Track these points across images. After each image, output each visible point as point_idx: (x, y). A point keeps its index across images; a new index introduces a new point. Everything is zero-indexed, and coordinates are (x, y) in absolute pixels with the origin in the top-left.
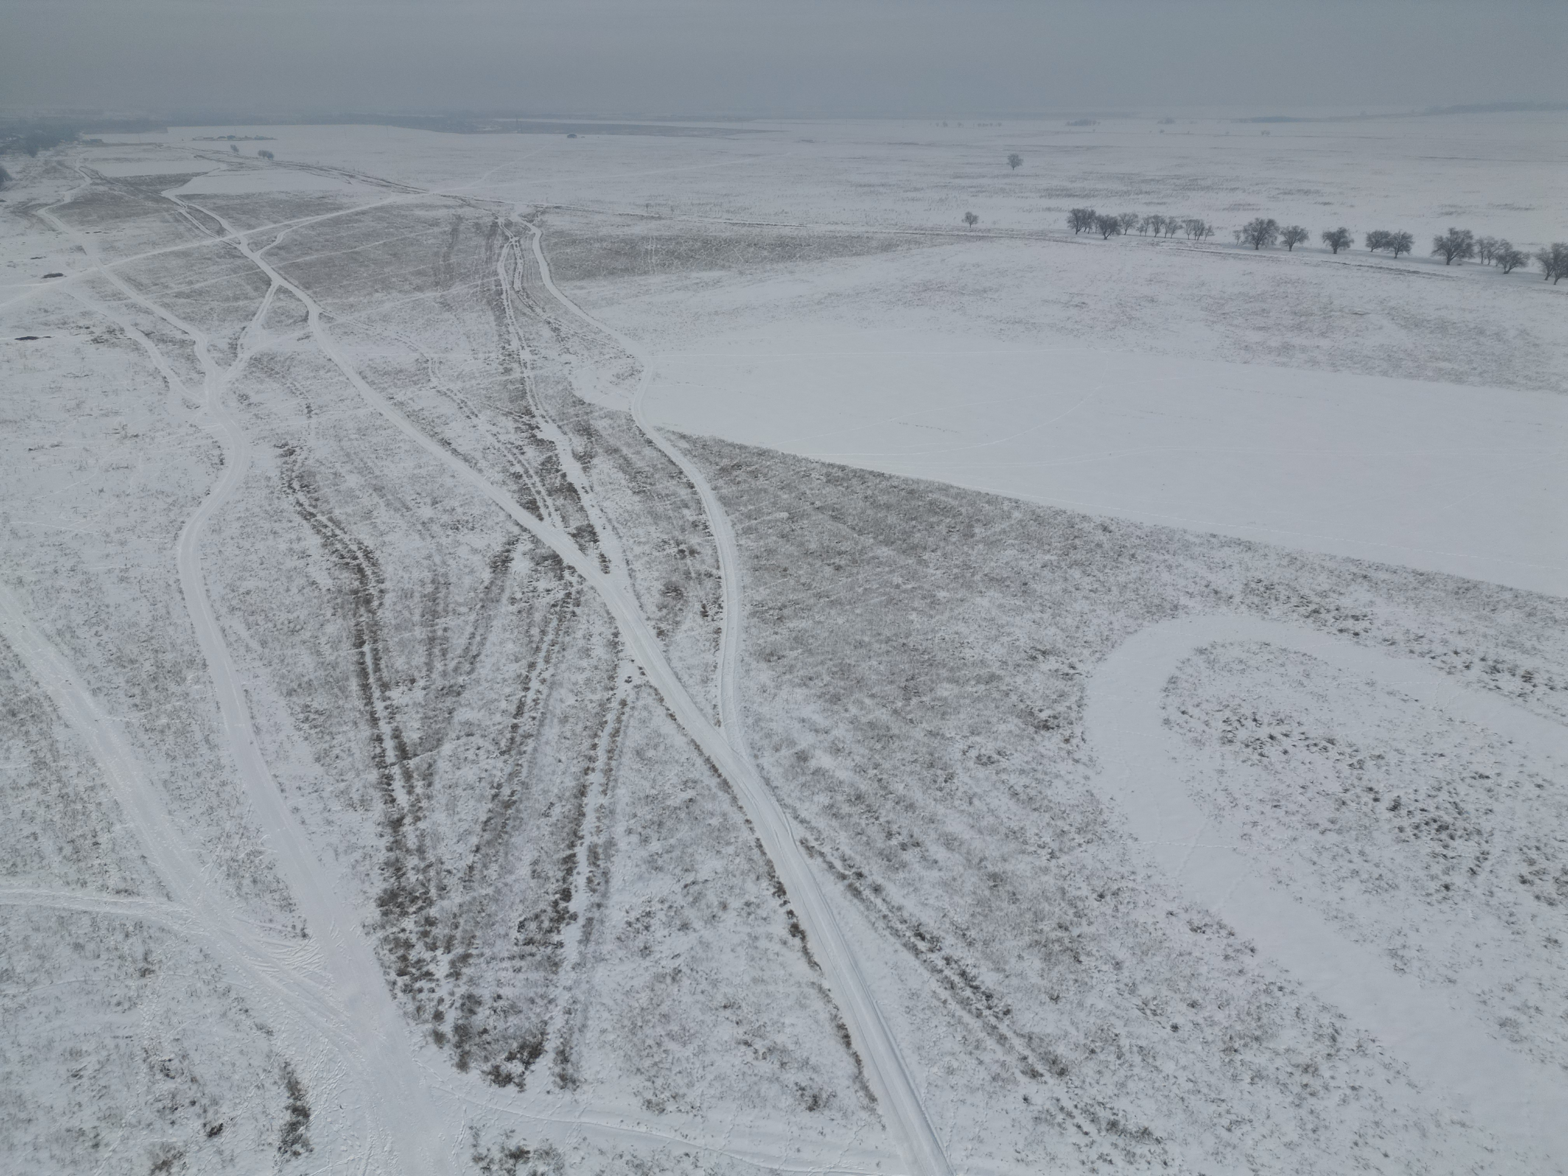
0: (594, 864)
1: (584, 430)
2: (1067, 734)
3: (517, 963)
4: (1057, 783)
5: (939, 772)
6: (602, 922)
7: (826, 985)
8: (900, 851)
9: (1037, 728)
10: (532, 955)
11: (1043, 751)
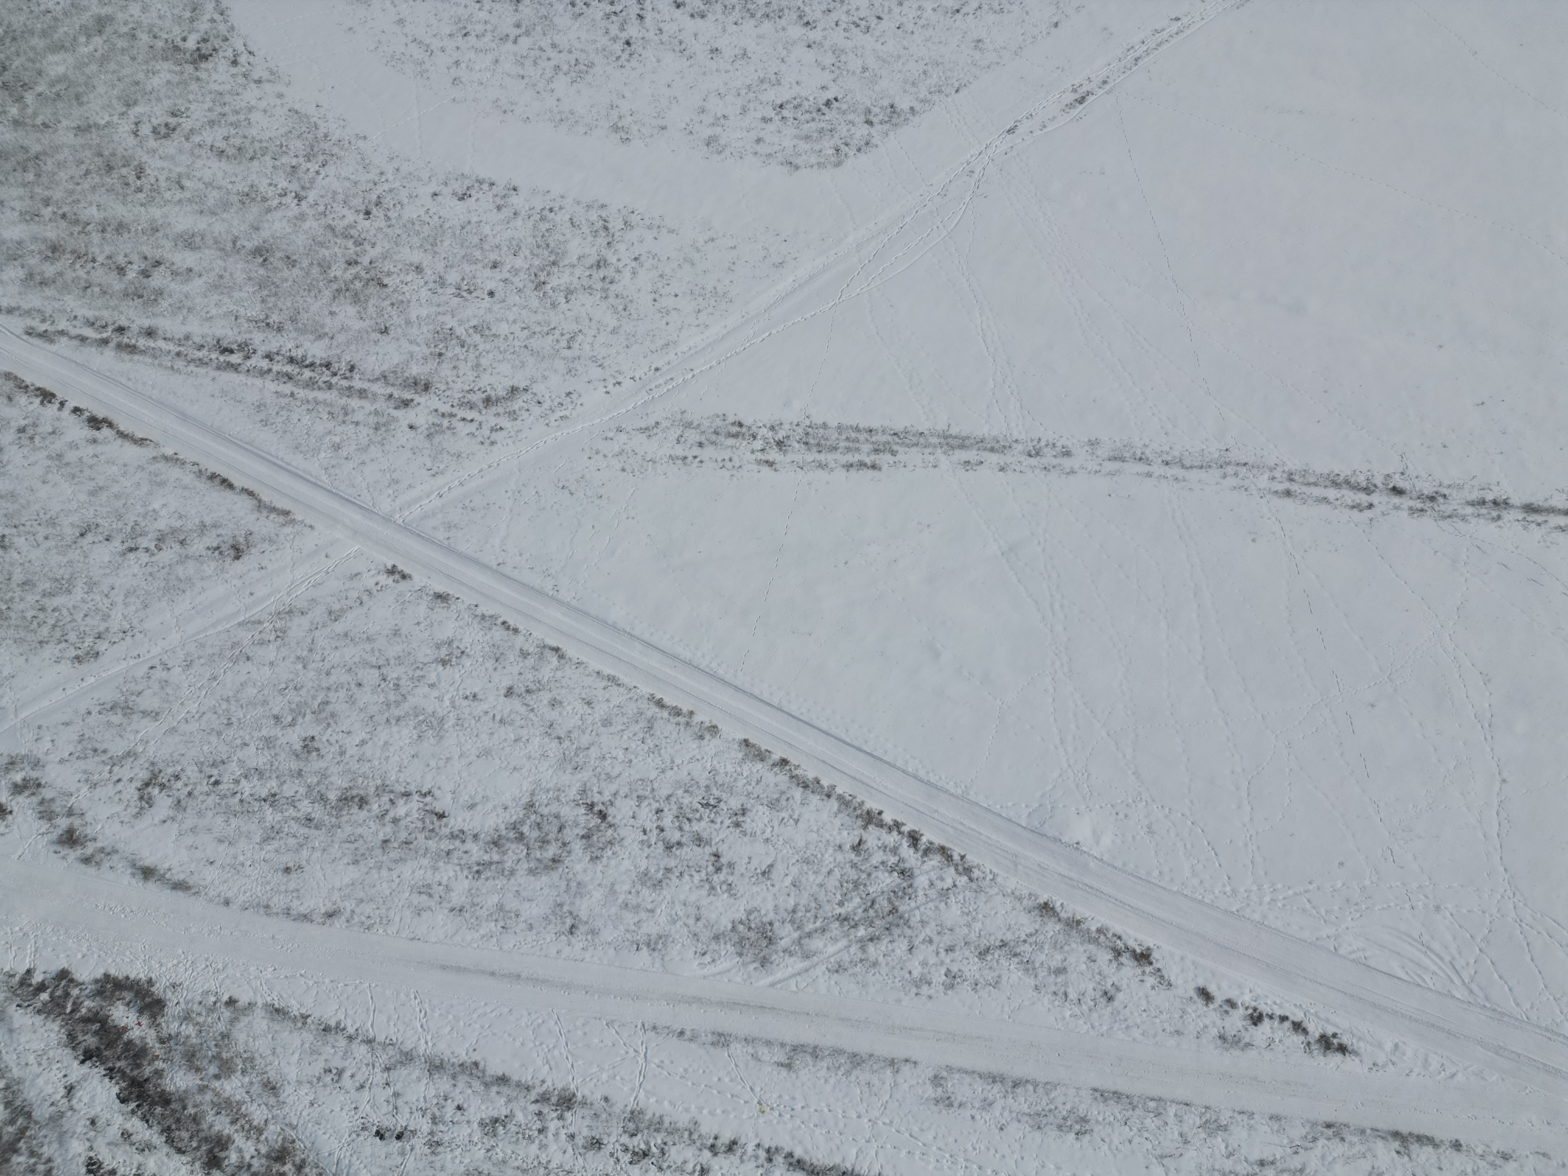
2: (230, 53)
4: (255, 116)
5: (124, 171)
7: (169, 451)
8: (145, 280)
9: (194, 62)
11: (217, 87)
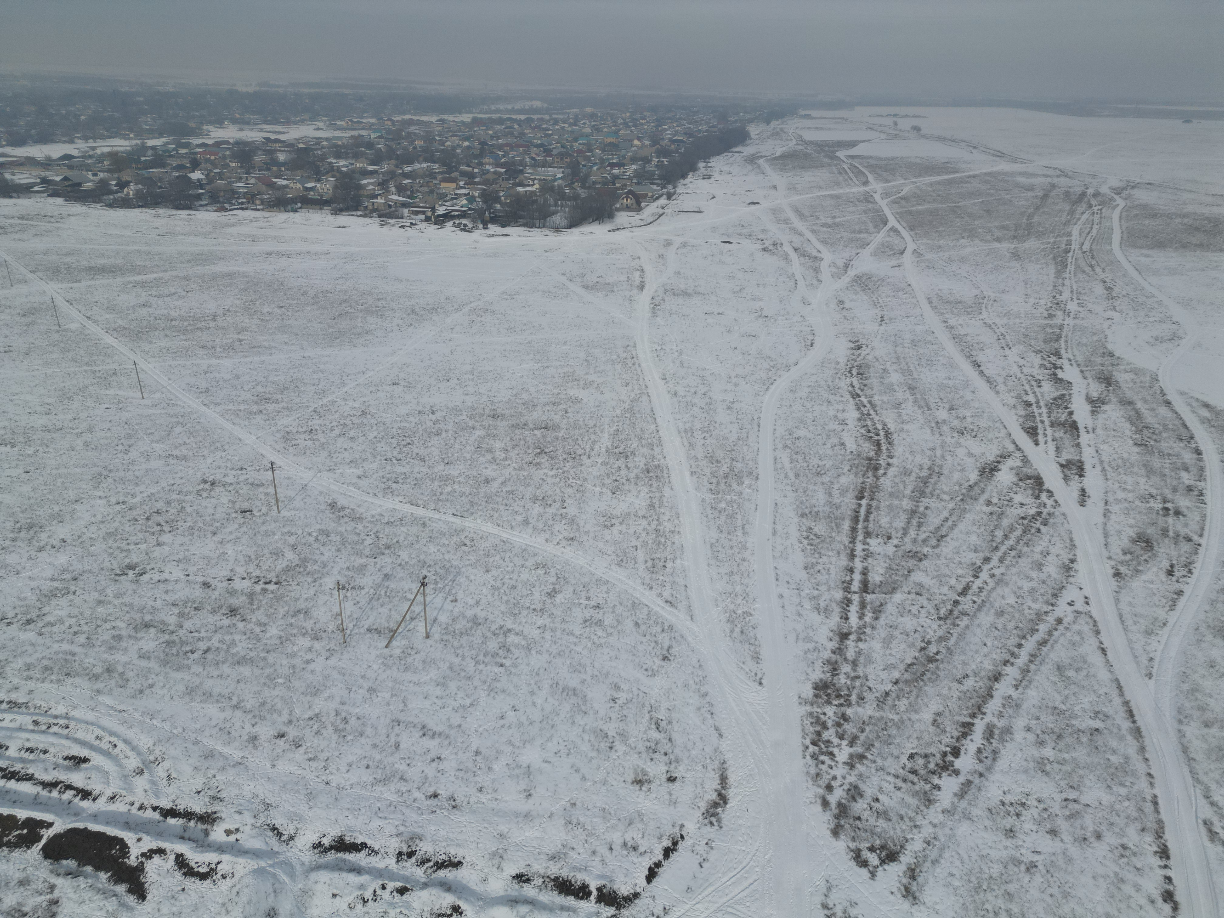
0: (988, 740)
1: (1105, 379)
3: (900, 783)
6: (979, 789)
10: (913, 783)
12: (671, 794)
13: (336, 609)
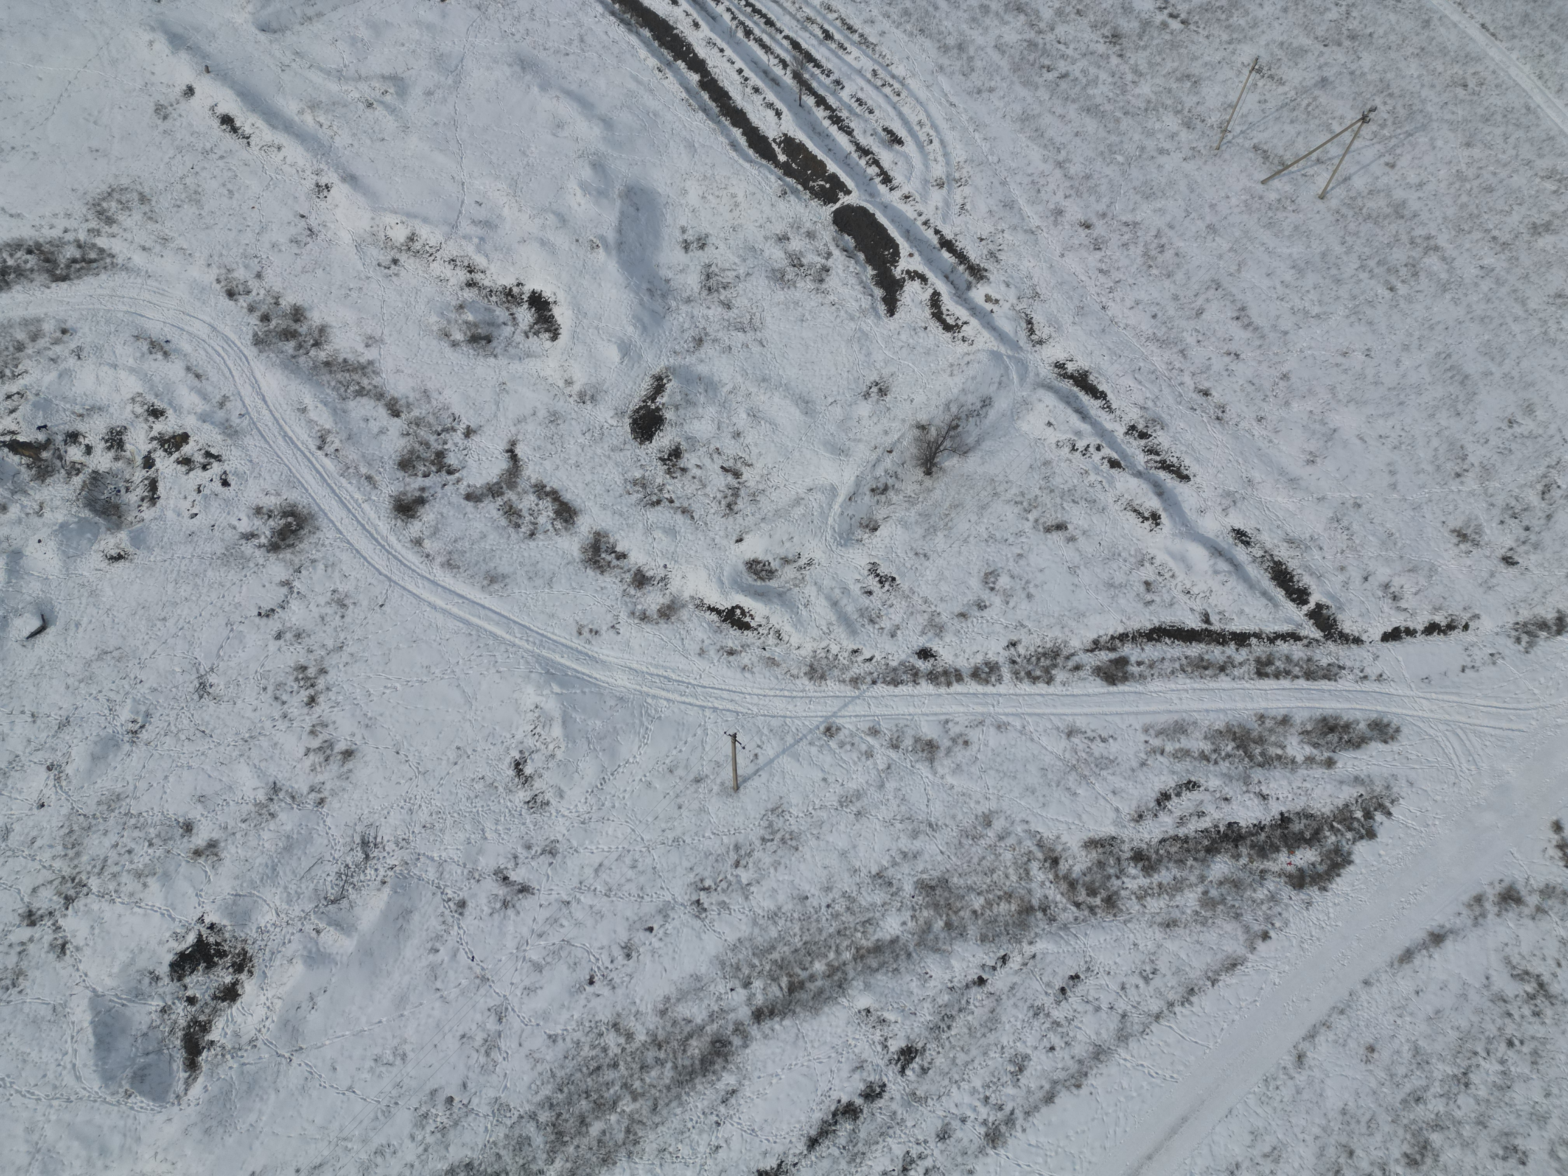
12: (1492, 575)
13: (1233, 97)
